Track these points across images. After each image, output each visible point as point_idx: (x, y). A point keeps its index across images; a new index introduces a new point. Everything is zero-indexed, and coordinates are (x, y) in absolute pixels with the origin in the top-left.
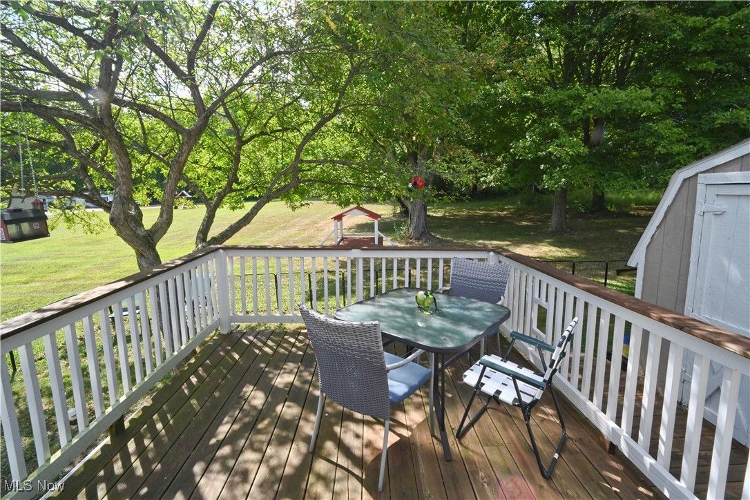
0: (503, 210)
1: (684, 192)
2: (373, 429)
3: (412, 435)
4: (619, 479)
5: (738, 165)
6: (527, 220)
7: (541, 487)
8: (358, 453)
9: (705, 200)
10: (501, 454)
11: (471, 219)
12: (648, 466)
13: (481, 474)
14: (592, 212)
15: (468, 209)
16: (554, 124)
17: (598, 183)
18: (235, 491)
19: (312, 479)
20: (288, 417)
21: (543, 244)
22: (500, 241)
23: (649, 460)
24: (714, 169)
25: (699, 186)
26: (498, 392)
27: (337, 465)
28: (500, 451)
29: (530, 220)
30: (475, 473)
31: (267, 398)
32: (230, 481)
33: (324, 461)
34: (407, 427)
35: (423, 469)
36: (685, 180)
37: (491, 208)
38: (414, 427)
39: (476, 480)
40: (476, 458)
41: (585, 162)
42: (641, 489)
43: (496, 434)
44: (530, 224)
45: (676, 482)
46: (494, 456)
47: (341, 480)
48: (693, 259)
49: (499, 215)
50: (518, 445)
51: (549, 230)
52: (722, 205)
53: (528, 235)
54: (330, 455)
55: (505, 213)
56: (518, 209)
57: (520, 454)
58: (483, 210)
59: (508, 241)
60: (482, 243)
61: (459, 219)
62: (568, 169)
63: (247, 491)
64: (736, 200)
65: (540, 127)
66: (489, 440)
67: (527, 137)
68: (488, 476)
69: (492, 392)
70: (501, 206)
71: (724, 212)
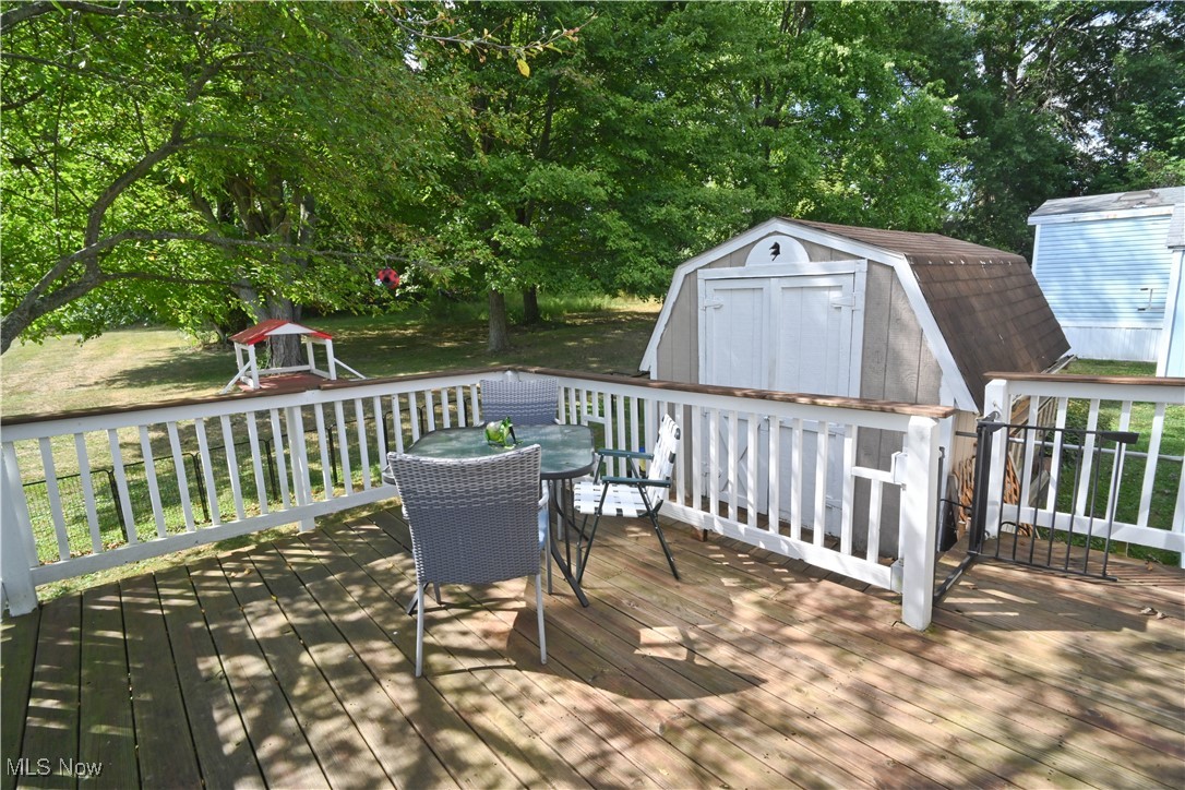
0: (406, 327)
1: (686, 287)
2: (477, 618)
3: (528, 603)
4: (722, 556)
5: (728, 262)
6: (449, 340)
7: (678, 587)
8: (482, 647)
9: (707, 295)
10: (627, 579)
11: (362, 344)
12: (743, 531)
13: (625, 602)
14: (526, 324)
15: (346, 329)
16: (493, 203)
17: (552, 284)
18: (353, 770)
19: (451, 699)
20: (336, 661)
23: (742, 527)
24: (709, 265)
25: (699, 281)
26: (619, 510)
27: (470, 670)
28: (623, 577)
29: (453, 339)
30: (619, 603)
31: (266, 659)
32: (328, 768)
33: (448, 676)
34: (516, 599)
35: (569, 625)
36: (686, 276)
38: (522, 595)
39: (625, 608)
40: (608, 592)
41: (532, 257)
42: (740, 555)
43: (607, 565)
44: (455, 344)
45: (767, 532)
46: (623, 583)
47: (488, 680)
48: (701, 354)
49: (403, 335)
50: (634, 566)
51: (489, 350)
52: (720, 299)
54: (449, 666)
55: (412, 331)
56: (427, 326)
57: (642, 572)
63: (373, 758)
64: (729, 293)
65: (474, 206)
66: (607, 573)
68: (631, 600)
69: (614, 513)
70: (398, 322)
71: (721, 306)
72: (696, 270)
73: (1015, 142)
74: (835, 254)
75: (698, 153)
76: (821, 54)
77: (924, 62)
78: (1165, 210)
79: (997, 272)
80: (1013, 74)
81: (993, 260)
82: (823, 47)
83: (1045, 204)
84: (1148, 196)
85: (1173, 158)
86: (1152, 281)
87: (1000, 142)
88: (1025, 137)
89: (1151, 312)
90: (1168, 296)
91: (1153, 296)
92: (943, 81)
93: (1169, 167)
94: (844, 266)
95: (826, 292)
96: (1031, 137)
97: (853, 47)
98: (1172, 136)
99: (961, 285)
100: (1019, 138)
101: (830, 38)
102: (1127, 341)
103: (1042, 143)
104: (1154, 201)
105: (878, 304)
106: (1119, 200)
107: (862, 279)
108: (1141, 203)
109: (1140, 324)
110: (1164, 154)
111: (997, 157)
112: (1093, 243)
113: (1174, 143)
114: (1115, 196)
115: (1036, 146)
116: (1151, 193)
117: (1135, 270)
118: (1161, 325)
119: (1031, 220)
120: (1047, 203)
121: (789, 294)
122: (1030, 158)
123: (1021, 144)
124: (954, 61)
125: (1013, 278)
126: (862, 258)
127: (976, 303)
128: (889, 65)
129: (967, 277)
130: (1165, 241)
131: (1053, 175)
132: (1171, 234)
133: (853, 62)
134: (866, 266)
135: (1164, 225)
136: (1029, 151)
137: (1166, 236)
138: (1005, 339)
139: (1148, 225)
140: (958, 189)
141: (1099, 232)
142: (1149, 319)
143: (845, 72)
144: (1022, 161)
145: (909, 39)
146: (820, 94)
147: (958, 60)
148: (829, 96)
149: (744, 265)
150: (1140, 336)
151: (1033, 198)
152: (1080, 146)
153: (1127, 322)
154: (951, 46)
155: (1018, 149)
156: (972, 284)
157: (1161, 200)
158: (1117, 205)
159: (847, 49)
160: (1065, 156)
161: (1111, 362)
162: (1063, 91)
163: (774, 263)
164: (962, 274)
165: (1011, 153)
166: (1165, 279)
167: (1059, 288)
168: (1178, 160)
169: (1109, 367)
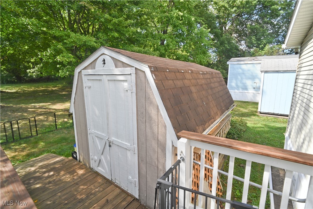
0: (56, 87)
1: (80, 78)
5: (90, 67)
9: (85, 81)
11: (34, 92)
15: (35, 87)
21: (68, 102)
22: (45, 103)
25: (82, 75)
29: (67, 91)
36: (78, 73)
37: (49, 86)
44: (67, 93)
49: (52, 89)
53: (62, 99)
55: (56, 88)
56: (63, 86)
58: (44, 87)
59: (50, 102)
60: (33, 106)
61: (27, 93)
62: (70, 68)
67: (48, 51)
71: (91, 87)
72: (81, 71)
73: (225, 43)
74: (125, 65)
75: (137, 37)
76: (175, 14)
77: (203, 20)
78: (259, 62)
79: (208, 76)
80: (225, 28)
81: (206, 72)
82: (176, 13)
83: (231, 59)
84: (255, 58)
85: (261, 50)
86: (257, 81)
87: (222, 43)
88: (228, 42)
89: (257, 89)
90: (261, 84)
91: (257, 84)
92: (207, 25)
93: (260, 52)
94: (128, 70)
95: (123, 83)
96: (229, 43)
97: (184, 13)
98: (260, 45)
99: (186, 82)
100: (226, 42)
101: (178, 10)
102: (251, 96)
103: (231, 44)
104: (257, 59)
105: (141, 90)
106: (248, 59)
107: (134, 76)
108: (254, 60)
109: (255, 92)
110: (258, 49)
111: (221, 47)
112: (243, 70)
113: (261, 47)
114: (248, 58)
115: (230, 45)
116: (256, 57)
117: (253, 77)
118: (259, 92)
119: (228, 63)
120: (232, 59)
121: (111, 83)
122: (229, 48)
123: (227, 44)
124: (210, 21)
125: (215, 79)
126: (134, 67)
127: (193, 89)
128: (193, 19)
129: (191, 78)
130: (260, 70)
131: (234, 53)
132: (261, 68)
133: (184, 18)
134: (134, 70)
135: (259, 66)
136: (229, 46)
137: (260, 69)
138: (206, 104)
139: (255, 65)
140: (213, 55)
141: (244, 67)
142: (256, 91)
143: (182, 20)
144: (227, 48)
145: (200, 15)
146: (175, 25)
147: (212, 21)
148: (178, 26)
149: (95, 69)
150: (254, 95)
151: (229, 58)
152: (241, 47)
153: (251, 91)
154: (210, 17)
155: (226, 45)
156: (193, 81)
157: (258, 59)
158: (248, 60)
159: (182, 13)
160: (237, 49)
161: (247, 102)
162: (236, 33)
163: (104, 68)
164: (188, 76)
165: (224, 46)
166: (260, 81)
167: (235, 81)
168: (261, 51)
169: (247, 103)
